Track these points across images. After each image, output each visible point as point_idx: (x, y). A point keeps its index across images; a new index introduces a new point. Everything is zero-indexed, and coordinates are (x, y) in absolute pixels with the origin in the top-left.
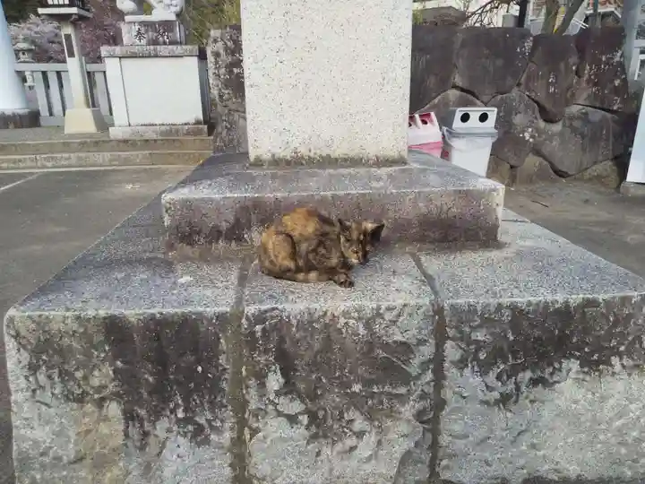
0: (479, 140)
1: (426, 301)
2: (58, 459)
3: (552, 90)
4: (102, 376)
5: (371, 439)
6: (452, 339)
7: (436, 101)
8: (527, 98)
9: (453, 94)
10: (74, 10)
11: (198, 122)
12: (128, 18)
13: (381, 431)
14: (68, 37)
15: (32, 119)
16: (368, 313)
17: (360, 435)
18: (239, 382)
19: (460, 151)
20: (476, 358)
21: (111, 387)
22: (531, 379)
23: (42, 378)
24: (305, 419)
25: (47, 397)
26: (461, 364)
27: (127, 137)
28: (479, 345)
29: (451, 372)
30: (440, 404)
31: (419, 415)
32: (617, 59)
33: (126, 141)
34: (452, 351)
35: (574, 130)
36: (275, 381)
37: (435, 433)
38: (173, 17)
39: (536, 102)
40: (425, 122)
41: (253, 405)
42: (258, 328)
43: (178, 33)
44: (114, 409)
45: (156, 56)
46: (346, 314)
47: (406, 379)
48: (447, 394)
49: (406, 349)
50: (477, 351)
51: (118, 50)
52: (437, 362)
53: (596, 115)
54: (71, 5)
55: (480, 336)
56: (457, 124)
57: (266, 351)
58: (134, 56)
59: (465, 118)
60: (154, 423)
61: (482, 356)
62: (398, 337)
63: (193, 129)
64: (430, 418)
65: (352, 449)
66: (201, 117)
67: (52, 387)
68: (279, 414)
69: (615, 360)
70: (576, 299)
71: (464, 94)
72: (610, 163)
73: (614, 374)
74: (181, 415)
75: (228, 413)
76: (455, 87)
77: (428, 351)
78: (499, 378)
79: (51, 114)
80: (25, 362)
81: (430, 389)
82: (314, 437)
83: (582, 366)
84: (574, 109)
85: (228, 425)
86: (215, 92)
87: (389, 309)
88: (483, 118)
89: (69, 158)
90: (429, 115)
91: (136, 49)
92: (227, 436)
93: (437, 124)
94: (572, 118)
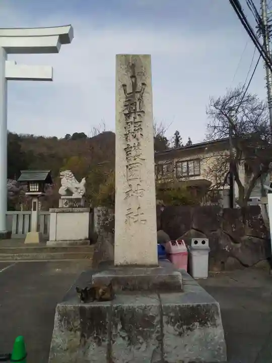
0: (202, 252)
1: (158, 304)
2: (62, 349)
3: (234, 230)
4: (77, 323)
5: (144, 345)
6: (165, 315)
7: (186, 234)
8: (224, 233)
9: (192, 231)
10: (40, 193)
11: (86, 239)
12: (62, 197)
13: (147, 343)
14: (35, 203)
15: (8, 235)
16: (143, 308)
17: (141, 343)
18: (111, 327)
19: (195, 256)
20: (171, 321)
21: (79, 327)
22: (187, 328)
23: (63, 323)
24: (127, 338)
25: (63, 329)
26: (168, 323)
27: (54, 246)
28: (172, 317)
29: (165, 325)
30: (163, 335)
31: (157, 338)
32: (259, 217)
33: (54, 248)
34: (165, 319)
35: (247, 246)
36: (120, 327)
37: (162, 344)
38: (81, 197)
39: (228, 235)
40: (180, 244)
41: (114, 333)
42: (116, 311)
43: (82, 203)
44: (79, 333)
45: (72, 212)
46: (138, 307)
47: (153, 326)
48: (165, 332)
49: (153, 318)
50: (171, 319)
51: (56, 210)
52: (161, 321)
53: (255, 240)
54: (39, 191)
55: (172, 314)
56: (193, 245)
57: (118, 317)
58: (63, 212)
59: (196, 242)
60: (88, 338)
61: (173, 320)
62: (151, 314)
63: (83, 243)
64: (160, 339)
65: (140, 348)
66: (88, 237)
67: (65, 326)
68: (121, 336)
69: (208, 323)
70: (195, 304)
71: (198, 232)
72: (266, 261)
73: (209, 327)
74: (95, 336)
75: (107, 336)
76: (193, 228)
77: (158, 319)
78: (178, 327)
79: (17, 233)
80: (59, 319)
81: (160, 329)
82: (129, 344)
83: (200, 324)
84: (246, 237)
85: (107, 339)
86: (97, 230)
87: (148, 306)
88: (203, 242)
89: (29, 256)
90: (181, 241)
91: (64, 209)
92: (107, 343)
93: (185, 244)
94: (245, 241)
